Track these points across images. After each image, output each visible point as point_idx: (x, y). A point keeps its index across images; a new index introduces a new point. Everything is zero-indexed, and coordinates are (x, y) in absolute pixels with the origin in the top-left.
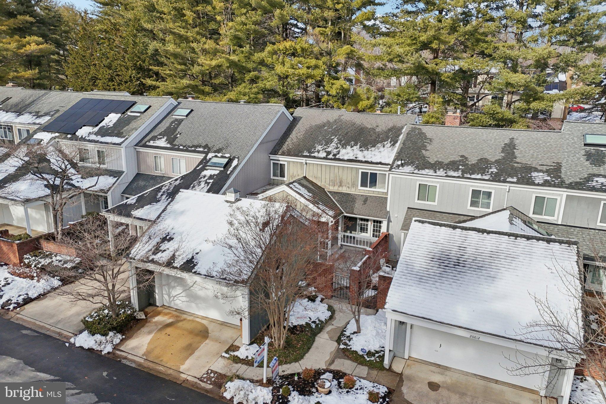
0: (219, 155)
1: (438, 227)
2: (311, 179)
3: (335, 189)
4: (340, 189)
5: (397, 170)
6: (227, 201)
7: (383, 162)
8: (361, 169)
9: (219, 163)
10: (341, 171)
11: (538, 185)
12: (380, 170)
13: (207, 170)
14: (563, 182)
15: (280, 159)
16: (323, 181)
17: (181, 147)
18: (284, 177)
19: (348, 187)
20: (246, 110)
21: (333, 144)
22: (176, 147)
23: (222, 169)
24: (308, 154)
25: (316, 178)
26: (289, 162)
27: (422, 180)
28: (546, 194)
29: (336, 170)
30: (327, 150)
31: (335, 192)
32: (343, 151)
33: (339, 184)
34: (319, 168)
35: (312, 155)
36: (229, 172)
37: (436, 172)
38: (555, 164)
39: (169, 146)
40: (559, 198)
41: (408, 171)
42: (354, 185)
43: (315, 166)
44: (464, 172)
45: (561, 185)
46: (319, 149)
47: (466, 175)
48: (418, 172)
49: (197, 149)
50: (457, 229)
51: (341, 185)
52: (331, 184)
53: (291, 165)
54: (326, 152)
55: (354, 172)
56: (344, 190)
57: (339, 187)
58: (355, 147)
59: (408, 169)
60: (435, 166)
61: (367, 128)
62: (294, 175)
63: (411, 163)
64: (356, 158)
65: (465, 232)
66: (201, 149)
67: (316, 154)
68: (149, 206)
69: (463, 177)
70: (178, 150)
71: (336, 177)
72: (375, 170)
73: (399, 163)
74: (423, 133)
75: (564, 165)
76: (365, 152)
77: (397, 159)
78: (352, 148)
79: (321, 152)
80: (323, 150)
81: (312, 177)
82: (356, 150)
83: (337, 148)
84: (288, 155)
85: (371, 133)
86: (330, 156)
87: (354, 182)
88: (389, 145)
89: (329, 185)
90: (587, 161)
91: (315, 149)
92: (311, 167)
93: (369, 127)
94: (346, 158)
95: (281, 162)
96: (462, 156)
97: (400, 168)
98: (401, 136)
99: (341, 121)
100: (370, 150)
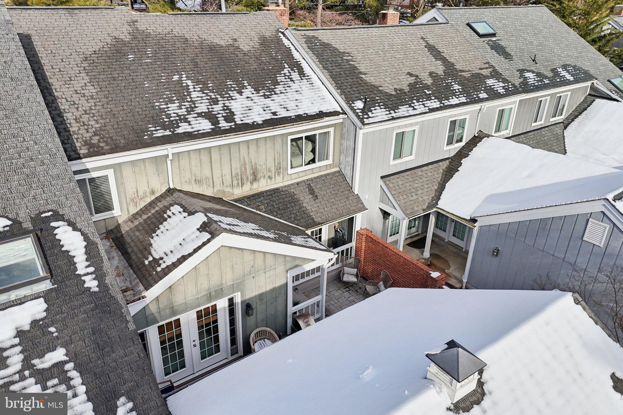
2: (186, 188)
3: (247, 190)
4: (255, 185)
5: (370, 120)
8: (290, 134)
9: (6, 269)
10: (253, 148)
11: (505, 95)
12: (320, 128)
14: (514, 86)
15: (89, 166)
16: (218, 181)
18: (109, 208)
19: (270, 178)
21: (194, 95)
23: (47, 286)
24: (168, 133)
25: (198, 182)
26: (117, 167)
27: (398, 128)
28: (506, 104)
29: (243, 150)
30: (198, 110)
31: (249, 197)
32: (235, 106)
33: (251, 178)
34: (205, 157)
37: (415, 109)
38: (487, 66)
40: (513, 106)
42: (279, 170)
43: (193, 156)
44: (438, 99)
45: (516, 90)
46: (180, 112)
47: (447, 103)
48: (398, 115)
51: (255, 179)
52: (235, 182)
53: (127, 172)
54: (200, 115)
55: (278, 144)
56: (263, 186)
57: (252, 183)
58: (247, 93)
59: (380, 113)
60: (404, 98)
61: (221, 46)
62: (141, 193)
63: (373, 102)
64: (274, 114)
67: (184, 128)
69: (445, 107)
71: (245, 164)
72: (313, 130)
73: (360, 105)
74: (328, 44)
75: (494, 64)
76: (274, 97)
77: (350, 100)
78: (245, 95)
79: (190, 118)
80: (189, 113)
81: (190, 183)
82: (255, 97)
83: (216, 102)
84: (115, 149)
85: (241, 56)
86: (223, 124)
87: (279, 163)
88: (295, 76)
89: (232, 186)
90: (500, 55)
91: (168, 116)
92: (184, 162)
93: (222, 43)
94: (259, 120)
95: (94, 175)
96: (411, 75)
97: (370, 114)
98: (296, 55)
99: (148, 36)
100: (277, 91)
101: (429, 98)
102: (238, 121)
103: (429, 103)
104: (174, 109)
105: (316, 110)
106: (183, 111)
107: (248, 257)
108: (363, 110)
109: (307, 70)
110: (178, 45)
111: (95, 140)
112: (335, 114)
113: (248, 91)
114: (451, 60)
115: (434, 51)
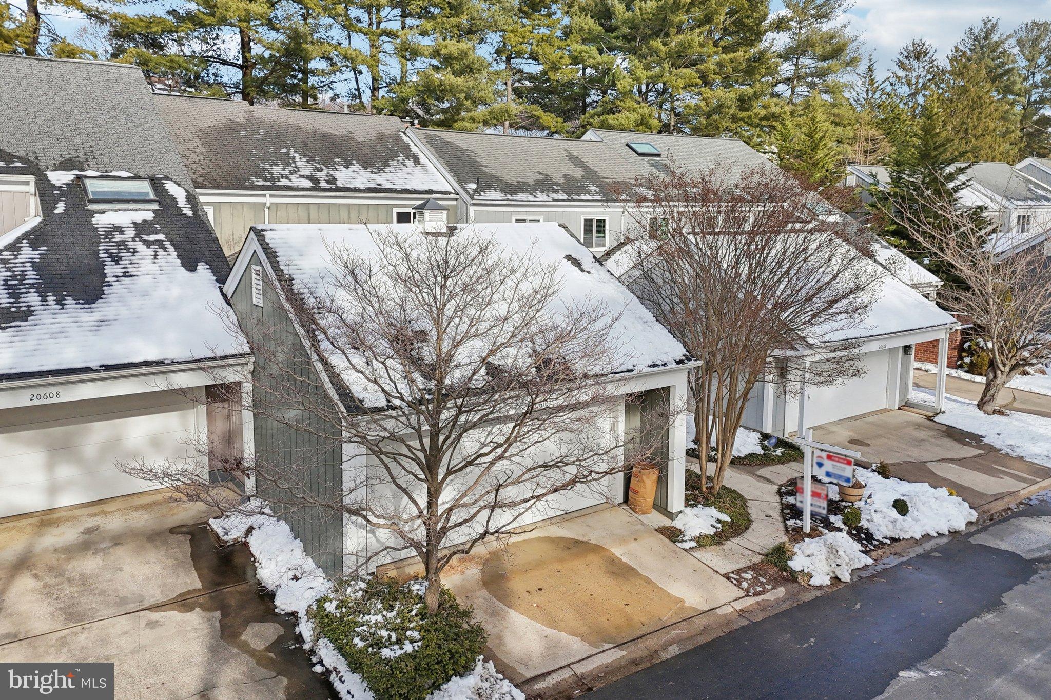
0: (92, 173)
5: (482, 198)
7: (434, 189)
8: (397, 206)
9: (130, 193)
10: (354, 215)
13: (101, 212)
21: (299, 163)
23: (156, 206)
26: (217, 205)
27: (519, 213)
29: (344, 214)
30: (302, 173)
32: (339, 175)
35: (279, 184)
36: (189, 213)
37: (536, 197)
41: (499, 198)
43: (290, 210)
44: (567, 193)
46: (282, 172)
47: (574, 197)
48: (514, 198)
53: (226, 213)
54: (302, 176)
55: (383, 214)
58: (354, 168)
59: (495, 194)
60: (526, 188)
61: (335, 135)
62: (236, 237)
63: (489, 186)
64: (379, 185)
67: (283, 182)
69: (573, 200)
73: (472, 186)
74: (451, 143)
77: (462, 182)
78: (350, 169)
79: (292, 178)
80: (291, 174)
82: (362, 172)
83: (321, 170)
84: (218, 187)
85: (353, 143)
86: (323, 184)
88: (409, 163)
90: (660, 171)
93: (337, 133)
94: (362, 187)
96: (540, 174)
97: (482, 194)
98: (414, 149)
99: (262, 121)
100: (386, 170)
101: (556, 192)
102: (340, 184)
103: (555, 196)
104: (277, 170)
105: (426, 188)
106: (287, 172)
108: (475, 191)
109: (423, 160)
110: (290, 130)
111: (200, 180)
112: (445, 192)
113: (356, 167)
114: (596, 169)
115: (576, 161)
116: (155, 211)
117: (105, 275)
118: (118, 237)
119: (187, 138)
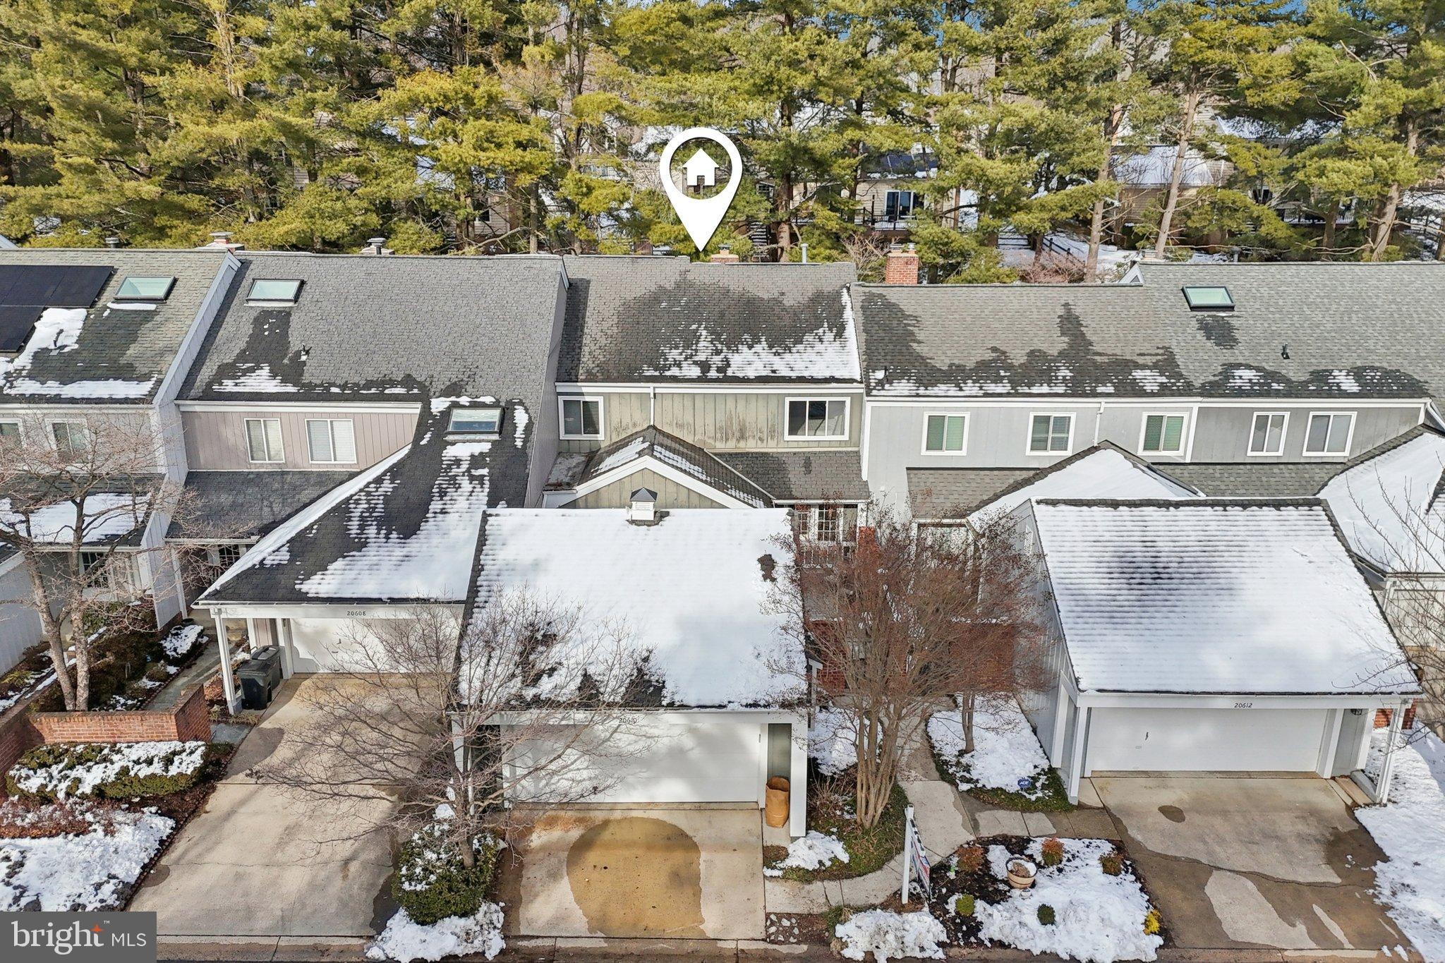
0: (464, 400)
1: (1085, 508)
2: (667, 429)
3: (730, 446)
4: (742, 444)
5: (882, 393)
6: (633, 522)
7: (837, 375)
8: (789, 395)
9: (480, 423)
10: (741, 404)
11: (1152, 394)
12: (831, 395)
13: (453, 443)
14: (1189, 384)
15: (584, 390)
16: (700, 430)
17: (334, 390)
18: (597, 432)
19: (761, 439)
20: (466, 275)
21: (701, 344)
22: (318, 390)
23: (496, 437)
24: (657, 373)
25: (679, 426)
26: (607, 396)
27: (934, 409)
28: (1166, 409)
29: (731, 403)
30: (696, 358)
31: (730, 454)
32: (736, 360)
33: (737, 434)
34: (688, 403)
35: (668, 373)
36: (519, 443)
37: (961, 389)
38: (1161, 351)
39: (291, 389)
40: (1186, 415)
41: (907, 393)
42: (773, 432)
43: (676, 398)
44: (1014, 383)
45: (1188, 390)
46: (678, 358)
47: (1020, 390)
48: (928, 393)
49: (387, 391)
50: (1121, 508)
51: (742, 437)
52: (718, 435)
53: (615, 402)
54: (695, 363)
55: (773, 403)
56: (751, 446)
58: (758, 348)
59: (903, 387)
60: (956, 375)
61: (762, 299)
62: (624, 423)
63: (904, 375)
64: (774, 371)
65: (1136, 511)
66: (399, 390)
67: (674, 371)
68: (340, 563)
69: (1017, 394)
70: (327, 397)
71: (731, 419)
72: (821, 395)
73: (880, 374)
74: (894, 304)
75: (1176, 350)
76: (787, 356)
77: (871, 369)
78: (753, 350)
79: (684, 364)
80: (686, 359)
81: (671, 425)
82: (765, 353)
83: (718, 352)
84: (608, 379)
85: (777, 310)
86: (713, 374)
87: (773, 425)
88: (829, 336)
89: (715, 439)
90: (1209, 338)
91: (666, 359)
92: (668, 403)
93: (766, 297)
94: (754, 375)
95: (588, 399)
96: (994, 349)
97: (887, 386)
98: (848, 315)
99: (692, 285)
100: (794, 350)
101: (998, 380)
102: (729, 373)
103: (992, 388)
104: (674, 354)
105: (827, 374)
106: (682, 357)
107: (672, 488)
108: (880, 382)
109: (850, 331)
112: (852, 381)
113: (762, 346)
114: (1093, 338)
115: (1070, 323)
116: (494, 442)
117: (427, 511)
118: (455, 471)
119: (607, 314)
